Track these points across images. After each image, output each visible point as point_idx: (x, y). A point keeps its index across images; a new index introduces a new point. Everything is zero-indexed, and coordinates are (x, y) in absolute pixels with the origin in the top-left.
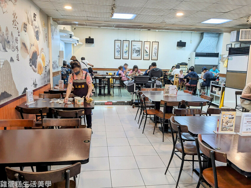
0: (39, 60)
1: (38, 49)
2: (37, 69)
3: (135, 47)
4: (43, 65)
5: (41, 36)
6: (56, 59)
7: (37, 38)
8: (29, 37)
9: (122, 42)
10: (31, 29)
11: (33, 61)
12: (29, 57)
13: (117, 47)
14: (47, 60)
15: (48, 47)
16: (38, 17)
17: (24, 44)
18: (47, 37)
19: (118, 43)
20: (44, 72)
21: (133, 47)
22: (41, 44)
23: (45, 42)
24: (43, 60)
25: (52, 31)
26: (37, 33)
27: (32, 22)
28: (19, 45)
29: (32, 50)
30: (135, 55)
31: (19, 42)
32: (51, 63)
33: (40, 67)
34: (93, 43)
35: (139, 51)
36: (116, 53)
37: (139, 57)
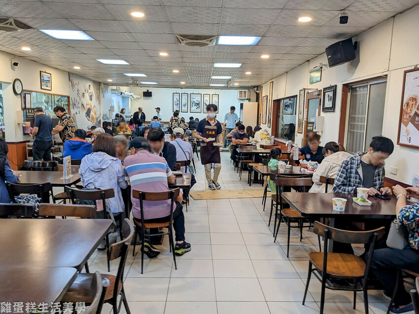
0: (92, 113)
1: (91, 106)
2: (90, 119)
3: (195, 100)
4: (95, 117)
5: (94, 98)
6: (107, 112)
7: (91, 100)
8: (86, 100)
9: (180, 95)
10: (87, 96)
11: (88, 113)
12: (85, 112)
13: (175, 100)
14: (98, 113)
15: (100, 104)
16: (92, 87)
17: (83, 105)
18: (98, 98)
19: (176, 97)
20: (95, 121)
21: (193, 100)
22: (94, 103)
23: (96, 101)
24: (95, 113)
25: (102, 93)
26: (91, 97)
27: (88, 91)
28: (80, 105)
29: (87, 107)
30: (194, 108)
31: (80, 104)
32: (102, 116)
33: (93, 118)
34: (151, 96)
35: (198, 104)
36: (175, 106)
37: (199, 110)
